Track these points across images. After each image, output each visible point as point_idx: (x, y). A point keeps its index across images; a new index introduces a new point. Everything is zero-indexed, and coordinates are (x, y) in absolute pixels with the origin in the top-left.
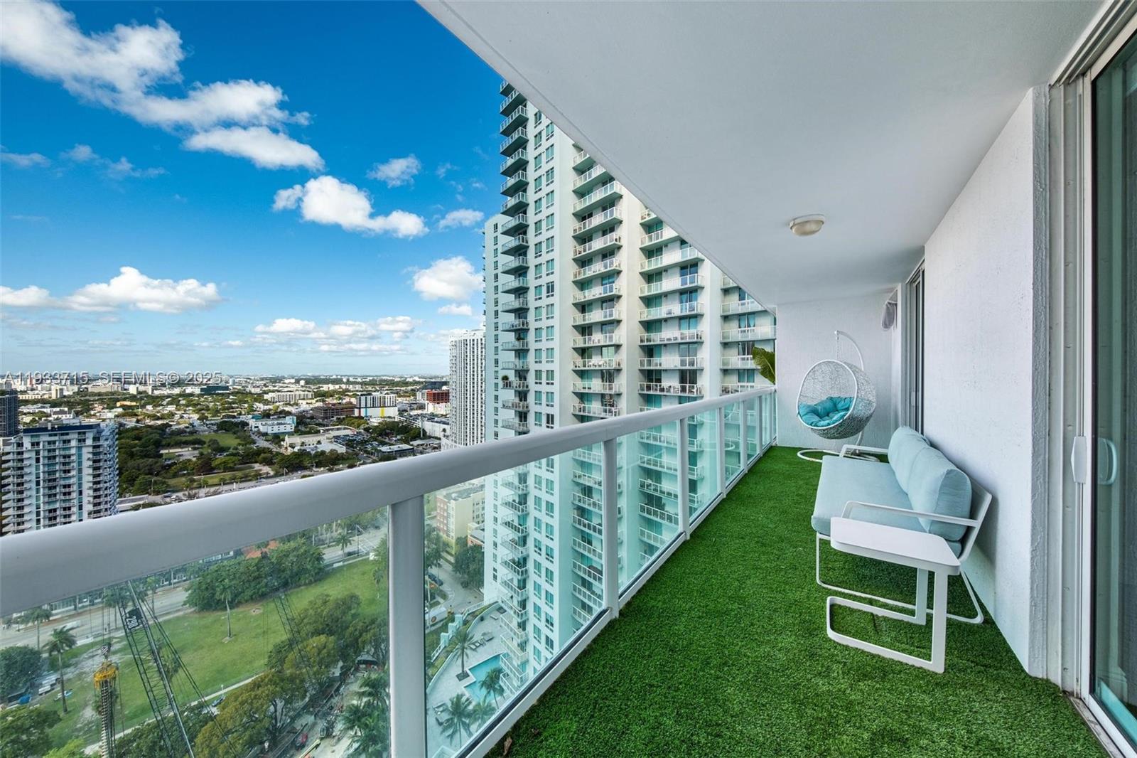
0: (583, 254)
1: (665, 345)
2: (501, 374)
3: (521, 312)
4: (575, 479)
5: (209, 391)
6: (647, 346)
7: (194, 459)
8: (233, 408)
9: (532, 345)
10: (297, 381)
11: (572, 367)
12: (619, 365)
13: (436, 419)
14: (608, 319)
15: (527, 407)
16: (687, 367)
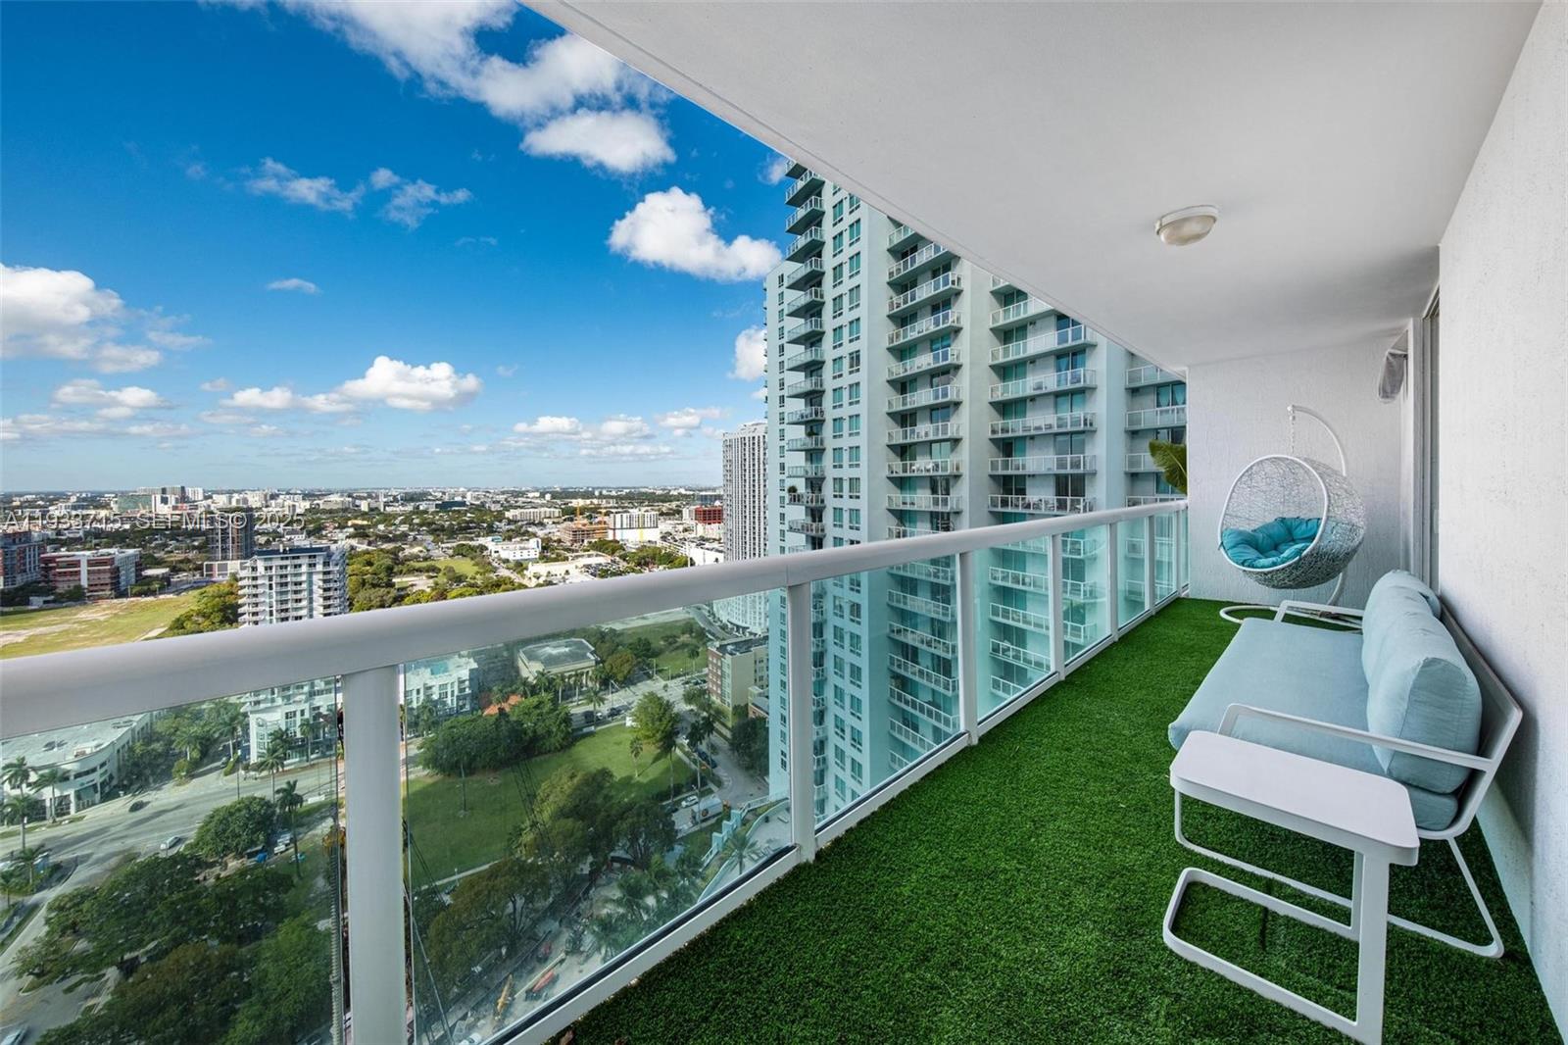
0: (903, 307)
1: (1032, 438)
2: (789, 483)
3: (813, 397)
4: (892, 635)
5: (444, 506)
6: (1003, 439)
7: (428, 590)
8: (470, 528)
9: (830, 443)
10: (543, 495)
11: (887, 473)
12: (958, 469)
13: (707, 545)
14: (940, 400)
15: (823, 530)
16: (1069, 471)
